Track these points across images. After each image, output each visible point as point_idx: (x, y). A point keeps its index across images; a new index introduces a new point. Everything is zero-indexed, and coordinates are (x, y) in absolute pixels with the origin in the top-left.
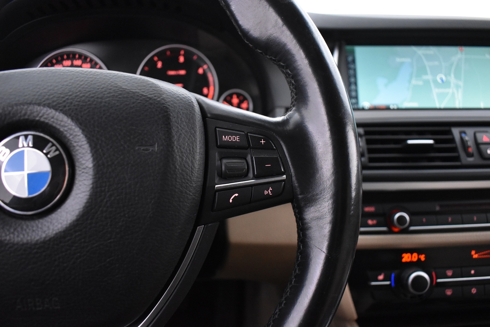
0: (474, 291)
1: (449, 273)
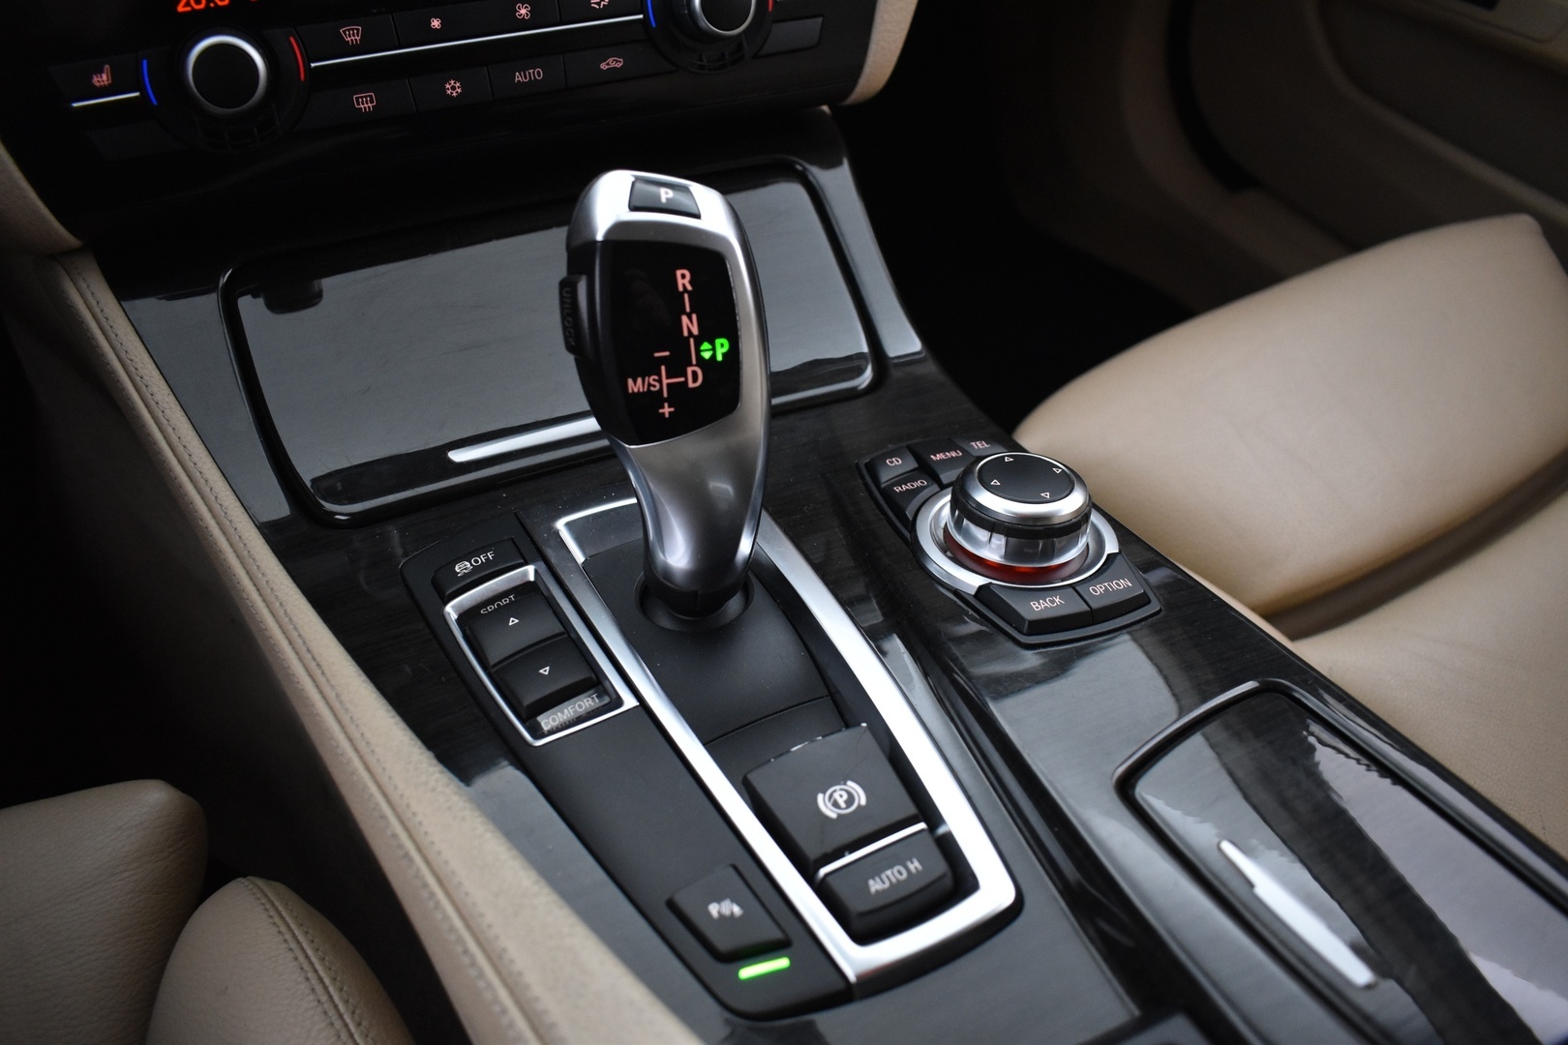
0: (453, 88)
1: (352, 35)
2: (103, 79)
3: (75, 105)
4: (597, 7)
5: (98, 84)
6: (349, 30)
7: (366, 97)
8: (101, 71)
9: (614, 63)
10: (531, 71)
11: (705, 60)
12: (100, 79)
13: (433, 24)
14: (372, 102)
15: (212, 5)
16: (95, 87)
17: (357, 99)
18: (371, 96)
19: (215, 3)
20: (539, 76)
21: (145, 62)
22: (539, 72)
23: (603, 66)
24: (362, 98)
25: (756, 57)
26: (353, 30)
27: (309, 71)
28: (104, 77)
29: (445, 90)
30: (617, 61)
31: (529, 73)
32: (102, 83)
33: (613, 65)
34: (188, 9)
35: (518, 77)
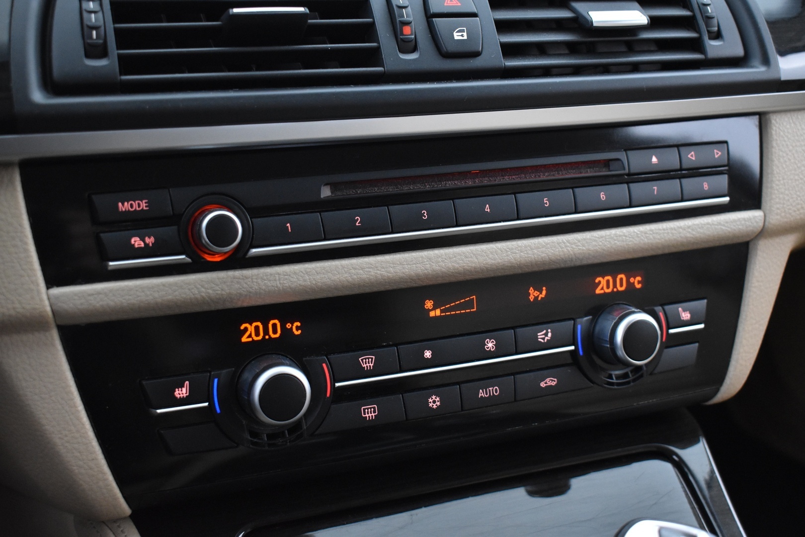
0: (434, 402)
1: (367, 362)
2: (182, 392)
3: (159, 411)
4: (542, 341)
5: (178, 396)
6: (365, 359)
7: (371, 408)
8: (182, 386)
9: (550, 382)
10: (491, 389)
11: (614, 378)
12: (180, 392)
13: (426, 354)
14: (374, 412)
15: (267, 337)
16: (176, 398)
17: (364, 409)
18: (374, 408)
19: (269, 336)
20: (496, 392)
21: (216, 380)
22: (496, 390)
23: (543, 385)
24: (368, 409)
25: (651, 374)
26: (368, 358)
27: (335, 390)
28: (184, 390)
29: (428, 403)
30: (552, 380)
31: (490, 390)
32: (182, 396)
33: (549, 384)
34: (250, 339)
35: (482, 394)
